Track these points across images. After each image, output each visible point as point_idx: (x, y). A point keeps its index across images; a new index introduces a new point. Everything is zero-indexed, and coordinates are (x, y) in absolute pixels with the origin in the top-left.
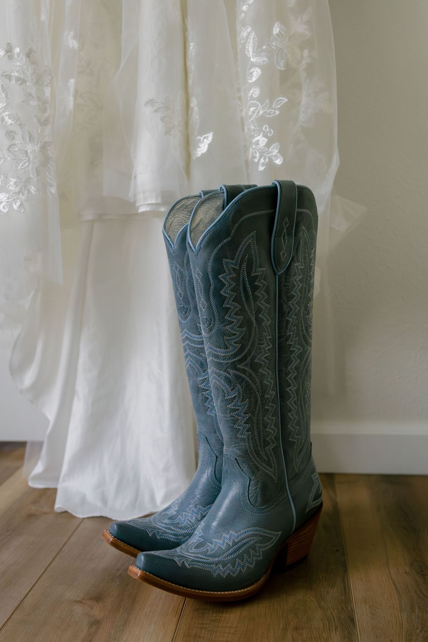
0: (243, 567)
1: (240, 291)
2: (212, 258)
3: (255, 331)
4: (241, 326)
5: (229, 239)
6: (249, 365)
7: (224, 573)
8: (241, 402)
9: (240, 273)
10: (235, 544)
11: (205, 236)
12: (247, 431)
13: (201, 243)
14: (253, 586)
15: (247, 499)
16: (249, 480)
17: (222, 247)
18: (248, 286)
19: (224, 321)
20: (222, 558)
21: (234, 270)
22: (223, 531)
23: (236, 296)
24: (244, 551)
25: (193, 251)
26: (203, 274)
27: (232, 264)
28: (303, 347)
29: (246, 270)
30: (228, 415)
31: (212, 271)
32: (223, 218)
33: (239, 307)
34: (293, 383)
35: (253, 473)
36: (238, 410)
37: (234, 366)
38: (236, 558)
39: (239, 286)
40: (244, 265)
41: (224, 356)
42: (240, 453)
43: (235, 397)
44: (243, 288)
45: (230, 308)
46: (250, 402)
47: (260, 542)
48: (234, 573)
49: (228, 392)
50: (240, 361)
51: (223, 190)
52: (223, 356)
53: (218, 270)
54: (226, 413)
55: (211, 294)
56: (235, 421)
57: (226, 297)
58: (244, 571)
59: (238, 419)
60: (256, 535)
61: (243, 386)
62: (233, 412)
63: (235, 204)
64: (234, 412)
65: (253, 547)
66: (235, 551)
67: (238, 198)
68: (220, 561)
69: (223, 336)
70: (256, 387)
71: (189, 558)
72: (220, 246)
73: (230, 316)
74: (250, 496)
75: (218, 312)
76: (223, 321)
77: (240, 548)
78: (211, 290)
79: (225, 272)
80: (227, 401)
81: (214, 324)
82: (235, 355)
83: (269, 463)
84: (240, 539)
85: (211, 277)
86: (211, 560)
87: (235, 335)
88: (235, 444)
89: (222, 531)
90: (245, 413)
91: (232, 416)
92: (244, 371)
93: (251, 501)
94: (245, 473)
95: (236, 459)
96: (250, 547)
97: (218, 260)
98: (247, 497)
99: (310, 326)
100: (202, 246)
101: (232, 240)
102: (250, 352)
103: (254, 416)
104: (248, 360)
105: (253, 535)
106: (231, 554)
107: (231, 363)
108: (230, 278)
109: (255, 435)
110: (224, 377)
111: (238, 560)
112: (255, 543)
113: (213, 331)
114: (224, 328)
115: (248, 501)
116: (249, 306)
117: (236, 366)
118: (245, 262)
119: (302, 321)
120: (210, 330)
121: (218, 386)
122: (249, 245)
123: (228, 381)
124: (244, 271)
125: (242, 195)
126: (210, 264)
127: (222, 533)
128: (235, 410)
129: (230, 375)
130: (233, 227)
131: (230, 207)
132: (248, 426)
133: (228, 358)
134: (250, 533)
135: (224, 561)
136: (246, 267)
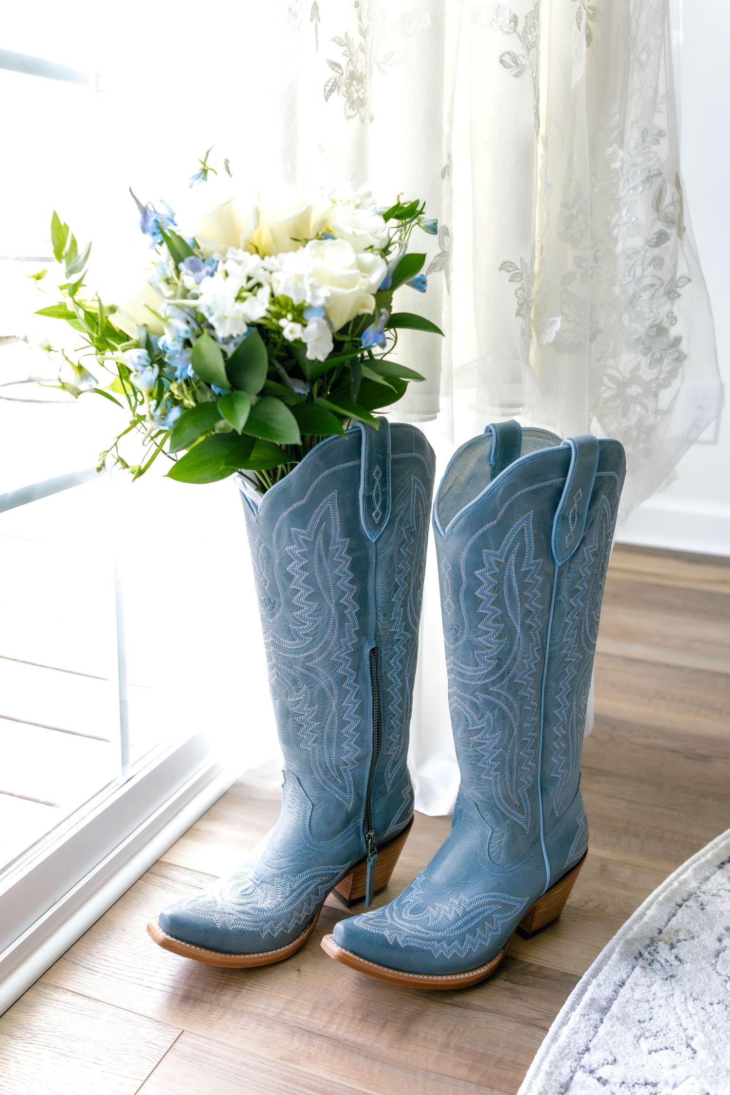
0: (474, 945)
1: (503, 591)
2: (467, 548)
3: (519, 642)
4: (500, 637)
5: (495, 522)
6: (506, 688)
7: (447, 953)
8: (490, 734)
9: (506, 567)
10: (465, 913)
11: (461, 518)
12: (496, 770)
13: (453, 527)
14: (485, 967)
15: (487, 853)
16: (491, 831)
17: (484, 533)
18: (515, 584)
19: (477, 631)
20: (448, 932)
21: (498, 563)
22: (451, 894)
23: (496, 598)
24: (477, 925)
25: (441, 536)
26: (453, 567)
27: (495, 556)
28: (584, 654)
29: (515, 564)
30: (471, 749)
31: (467, 565)
32: (489, 495)
33: (500, 612)
34: (564, 703)
35: (498, 822)
36: (484, 744)
37: (485, 689)
38: (465, 933)
39: (502, 584)
40: (513, 557)
41: (473, 676)
42: (482, 798)
43: (483, 728)
44: (508, 587)
45: (486, 614)
46: (503, 734)
47: (499, 911)
48: (461, 953)
49: (473, 721)
50: (493, 683)
51: (490, 431)
52: (471, 676)
53: (475, 563)
54: (469, 747)
55: (462, 594)
56: (478, 757)
57: (483, 600)
58: (474, 950)
59: (483, 756)
60: (495, 903)
61: (494, 715)
62: (477, 746)
63: (507, 475)
64: (479, 746)
65: (489, 919)
66: (465, 924)
67: (513, 467)
68: (444, 936)
69: (473, 650)
70: (513, 714)
71: (404, 931)
72: (480, 531)
73: (485, 625)
74: (490, 851)
75: (470, 618)
76: (474, 629)
77: (472, 919)
78: (462, 590)
79: (484, 566)
80: (471, 732)
81: (462, 634)
82: (487, 676)
83: (520, 809)
84: (473, 908)
85: (463, 572)
86: (433, 934)
87: (490, 648)
88: (477, 786)
89: (449, 893)
90: (495, 748)
91: (476, 751)
92: (498, 696)
93: (491, 857)
94: (486, 822)
95: (476, 804)
96: (485, 919)
97: (476, 550)
98: (487, 852)
99: (597, 623)
100: (455, 530)
101: (498, 524)
102: (509, 670)
103: (506, 752)
104: (506, 680)
105: (490, 903)
106: (459, 928)
107: (481, 685)
108: (490, 575)
109: (505, 776)
110: (469, 702)
111: (468, 936)
112: (493, 913)
113: (461, 642)
114: (476, 639)
115: (487, 856)
116: (514, 610)
117: (488, 689)
118: (514, 554)
119: (585, 621)
120: (456, 640)
121: (460, 713)
122: (522, 530)
123: (475, 707)
124: (511, 564)
125: (517, 464)
126: (464, 555)
127: (449, 896)
128: (480, 744)
129: (479, 700)
130: (502, 506)
131: (499, 480)
132: (497, 764)
133: (477, 678)
134: (488, 900)
135: (450, 937)
136: (515, 560)
